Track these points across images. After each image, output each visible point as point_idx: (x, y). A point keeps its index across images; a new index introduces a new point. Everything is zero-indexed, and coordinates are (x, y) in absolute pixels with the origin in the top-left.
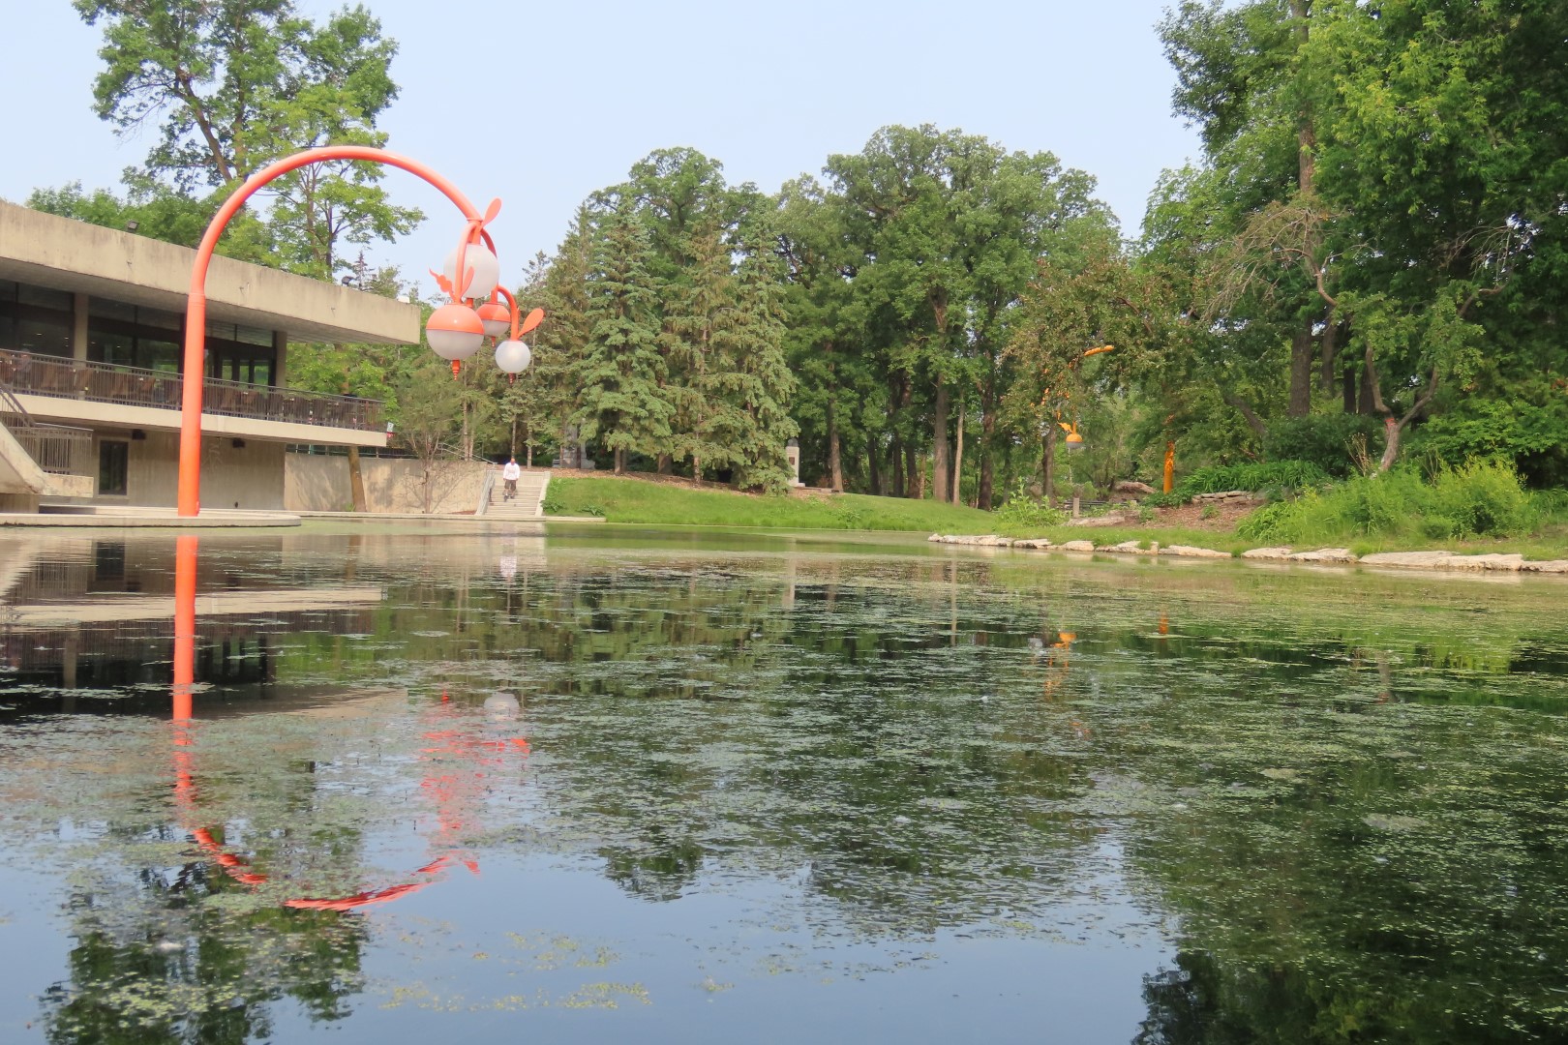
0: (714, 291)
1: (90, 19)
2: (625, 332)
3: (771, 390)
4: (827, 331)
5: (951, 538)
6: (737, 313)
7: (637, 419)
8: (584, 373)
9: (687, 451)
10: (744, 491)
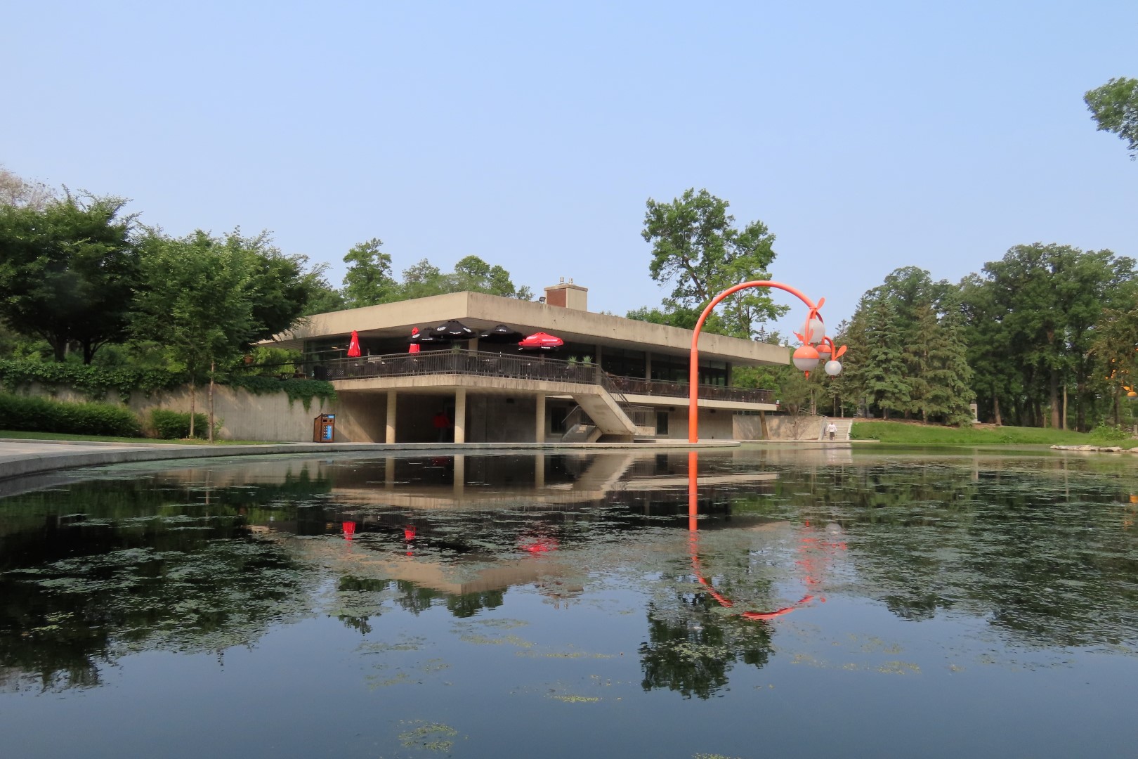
0: (929, 332)
1: (648, 240)
2: (886, 354)
3: (961, 378)
4: (988, 347)
5: (1063, 447)
6: (941, 341)
7: (893, 394)
8: (866, 374)
9: (919, 408)
10: (949, 426)
